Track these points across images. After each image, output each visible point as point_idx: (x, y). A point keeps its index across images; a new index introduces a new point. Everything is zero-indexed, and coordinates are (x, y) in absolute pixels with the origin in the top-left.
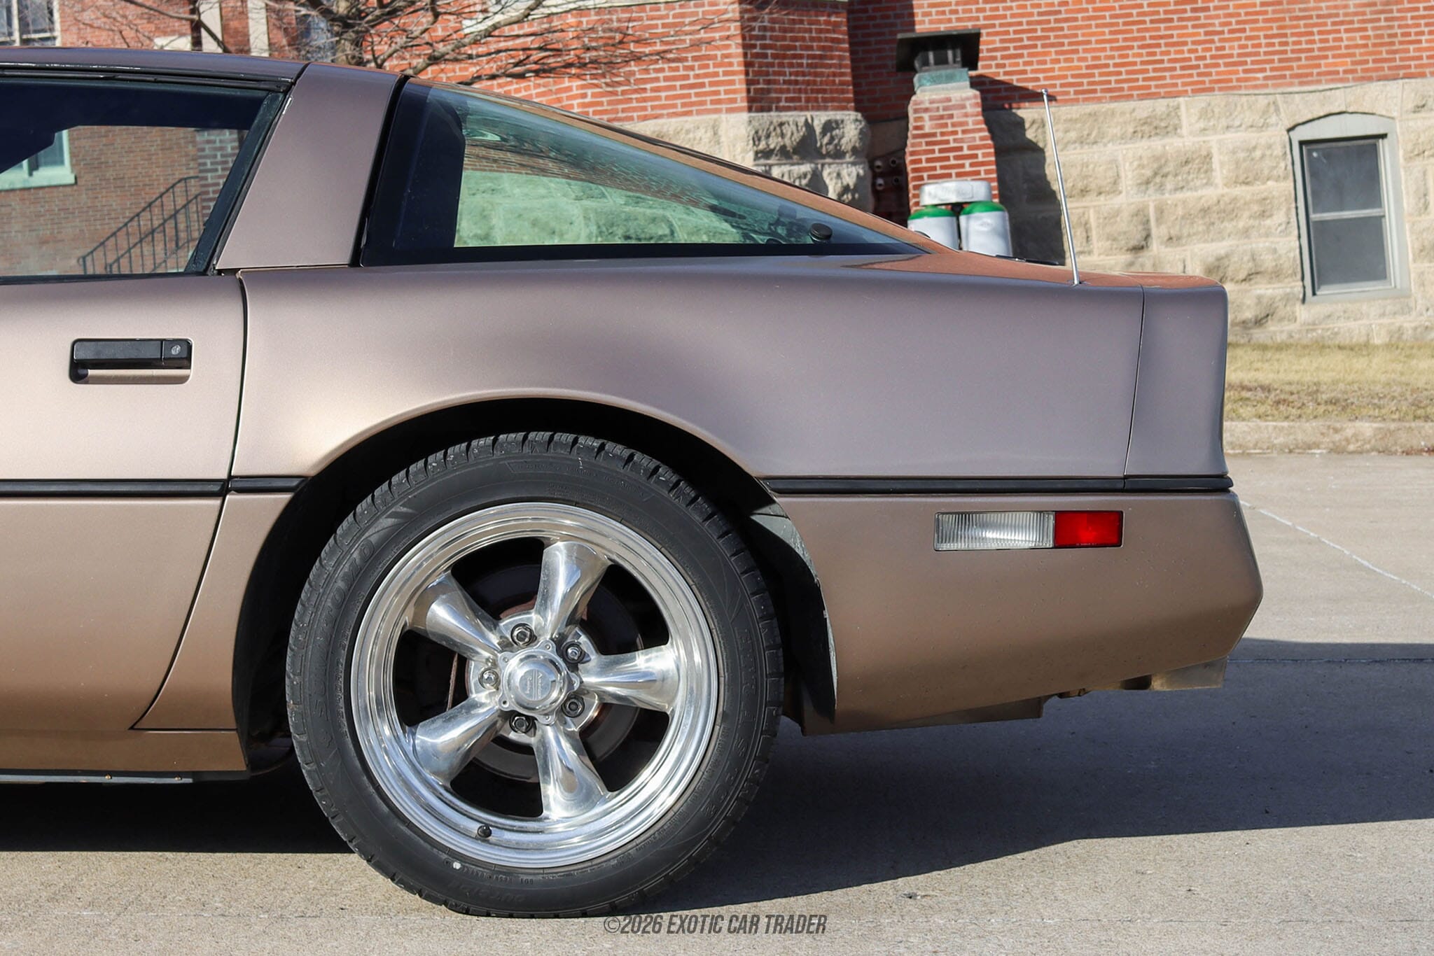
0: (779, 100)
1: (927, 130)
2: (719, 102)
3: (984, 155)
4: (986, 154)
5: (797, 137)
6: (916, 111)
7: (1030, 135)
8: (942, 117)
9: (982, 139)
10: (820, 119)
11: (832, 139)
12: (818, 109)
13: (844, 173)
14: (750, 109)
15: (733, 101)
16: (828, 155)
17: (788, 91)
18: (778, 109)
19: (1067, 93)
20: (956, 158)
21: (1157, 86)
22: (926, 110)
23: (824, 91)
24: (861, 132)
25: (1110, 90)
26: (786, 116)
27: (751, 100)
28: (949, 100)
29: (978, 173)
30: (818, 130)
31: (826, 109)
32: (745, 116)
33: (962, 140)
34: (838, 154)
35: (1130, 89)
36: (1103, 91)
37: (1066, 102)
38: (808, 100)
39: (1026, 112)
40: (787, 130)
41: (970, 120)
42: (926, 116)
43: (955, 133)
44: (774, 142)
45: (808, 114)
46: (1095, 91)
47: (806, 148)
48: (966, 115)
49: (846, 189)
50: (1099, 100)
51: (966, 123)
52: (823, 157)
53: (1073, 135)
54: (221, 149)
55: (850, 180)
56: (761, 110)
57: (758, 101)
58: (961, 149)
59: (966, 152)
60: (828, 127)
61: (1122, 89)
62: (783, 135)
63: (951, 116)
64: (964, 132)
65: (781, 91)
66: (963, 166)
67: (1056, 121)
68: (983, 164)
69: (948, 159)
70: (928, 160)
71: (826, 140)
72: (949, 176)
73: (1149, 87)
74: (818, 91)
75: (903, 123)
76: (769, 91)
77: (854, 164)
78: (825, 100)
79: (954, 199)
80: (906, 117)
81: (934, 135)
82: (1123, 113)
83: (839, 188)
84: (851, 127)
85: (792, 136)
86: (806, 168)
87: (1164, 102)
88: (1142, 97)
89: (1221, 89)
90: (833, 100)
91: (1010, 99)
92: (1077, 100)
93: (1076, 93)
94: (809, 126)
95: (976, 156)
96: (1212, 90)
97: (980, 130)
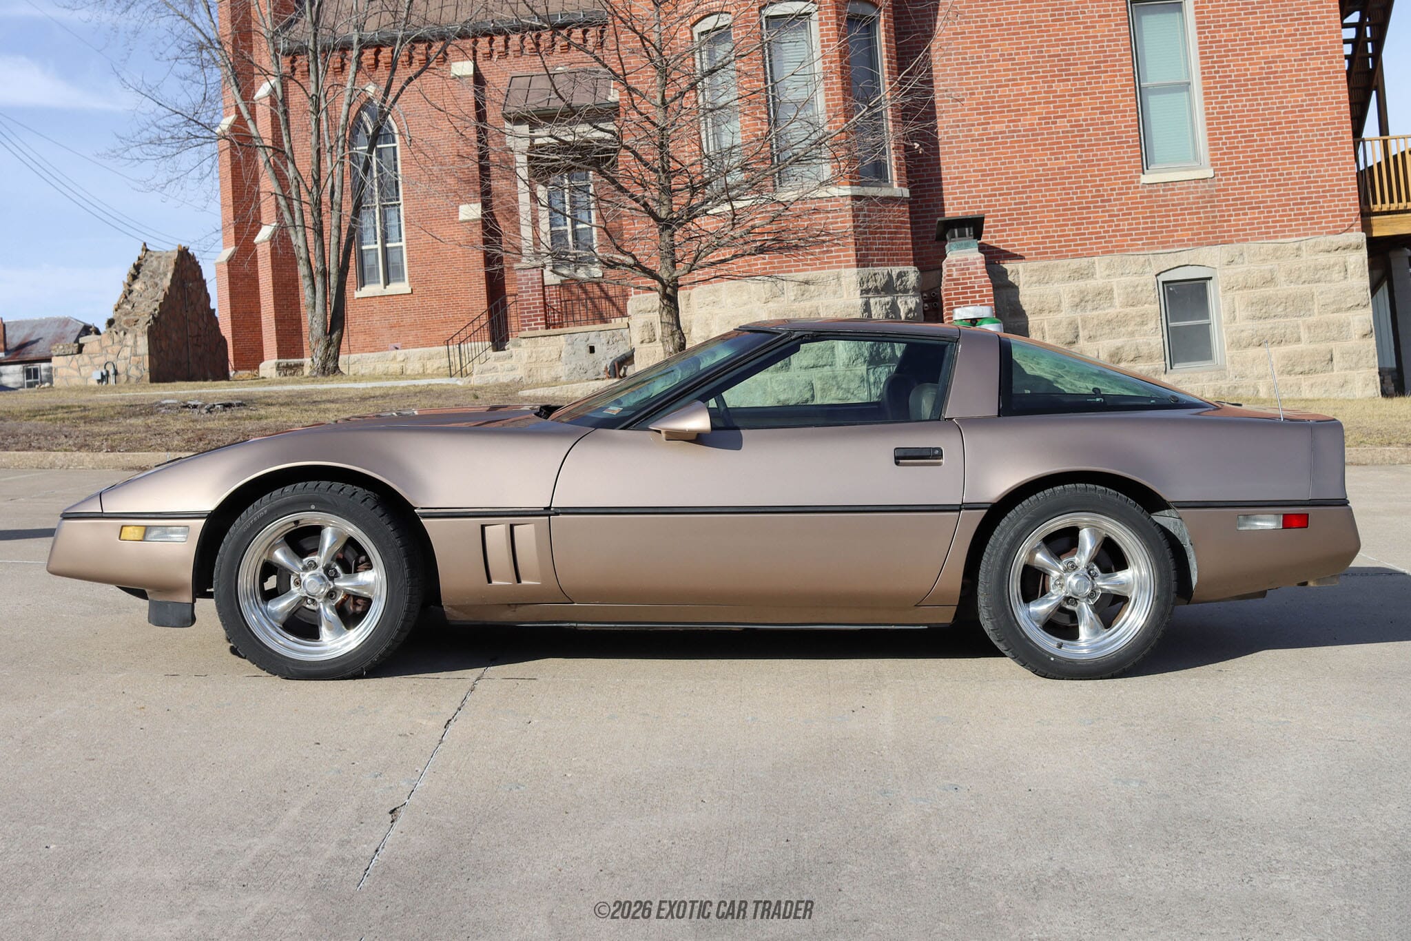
0: (873, 260)
1: (954, 277)
2: (841, 262)
3: (987, 291)
4: (988, 290)
5: (883, 281)
6: (948, 266)
7: (1010, 278)
8: (963, 269)
9: (986, 281)
10: (895, 271)
11: (902, 282)
12: (894, 265)
13: (909, 301)
14: (858, 266)
15: (849, 261)
16: (900, 291)
17: (878, 255)
18: (872, 266)
19: (1031, 254)
20: (971, 292)
21: (1082, 250)
22: (954, 265)
23: (897, 255)
24: (918, 278)
25: (1054, 252)
26: (877, 270)
27: (858, 261)
28: (967, 259)
29: (984, 301)
30: (895, 277)
31: (898, 265)
32: (855, 270)
33: (974, 282)
34: (906, 291)
35: (1067, 251)
36: (1051, 253)
37: (1030, 260)
38: (889, 260)
39: (1008, 266)
40: (878, 277)
41: (979, 271)
42: (954, 269)
43: (970, 278)
44: (871, 285)
45: (889, 268)
46: (1047, 253)
47: (888, 288)
48: (977, 268)
49: (910, 310)
50: (1049, 258)
51: (976, 273)
52: (897, 292)
53: (1034, 279)
54: (532, 279)
55: (912, 306)
56: (864, 266)
57: (862, 262)
58: (974, 287)
59: (976, 289)
60: (900, 275)
61: (1062, 252)
62: (876, 281)
63: (968, 269)
64: (975, 278)
65: (874, 255)
66: (975, 297)
67: (1025, 271)
68: (986, 296)
69: (966, 293)
70: (955, 294)
71: (899, 283)
72: (967, 302)
73: (1077, 250)
74: (894, 255)
75: (938, 272)
76: (868, 255)
77: (914, 296)
78: (897, 260)
79: (972, 317)
80: (941, 268)
81: (958, 279)
82: (1063, 266)
83: (906, 310)
84: (912, 275)
85: (881, 281)
86: (888, 299)
87: (1086, 259)
88: (1074, 257)
89: (1118, 251)
90: (902, 260)
91: (999, 258)
92: (1037, 259)
93: (1036, 254)
94: (890, 275)
95: (982, 291)
96: (1113, 252)
97: (985, 277)
